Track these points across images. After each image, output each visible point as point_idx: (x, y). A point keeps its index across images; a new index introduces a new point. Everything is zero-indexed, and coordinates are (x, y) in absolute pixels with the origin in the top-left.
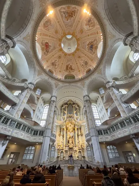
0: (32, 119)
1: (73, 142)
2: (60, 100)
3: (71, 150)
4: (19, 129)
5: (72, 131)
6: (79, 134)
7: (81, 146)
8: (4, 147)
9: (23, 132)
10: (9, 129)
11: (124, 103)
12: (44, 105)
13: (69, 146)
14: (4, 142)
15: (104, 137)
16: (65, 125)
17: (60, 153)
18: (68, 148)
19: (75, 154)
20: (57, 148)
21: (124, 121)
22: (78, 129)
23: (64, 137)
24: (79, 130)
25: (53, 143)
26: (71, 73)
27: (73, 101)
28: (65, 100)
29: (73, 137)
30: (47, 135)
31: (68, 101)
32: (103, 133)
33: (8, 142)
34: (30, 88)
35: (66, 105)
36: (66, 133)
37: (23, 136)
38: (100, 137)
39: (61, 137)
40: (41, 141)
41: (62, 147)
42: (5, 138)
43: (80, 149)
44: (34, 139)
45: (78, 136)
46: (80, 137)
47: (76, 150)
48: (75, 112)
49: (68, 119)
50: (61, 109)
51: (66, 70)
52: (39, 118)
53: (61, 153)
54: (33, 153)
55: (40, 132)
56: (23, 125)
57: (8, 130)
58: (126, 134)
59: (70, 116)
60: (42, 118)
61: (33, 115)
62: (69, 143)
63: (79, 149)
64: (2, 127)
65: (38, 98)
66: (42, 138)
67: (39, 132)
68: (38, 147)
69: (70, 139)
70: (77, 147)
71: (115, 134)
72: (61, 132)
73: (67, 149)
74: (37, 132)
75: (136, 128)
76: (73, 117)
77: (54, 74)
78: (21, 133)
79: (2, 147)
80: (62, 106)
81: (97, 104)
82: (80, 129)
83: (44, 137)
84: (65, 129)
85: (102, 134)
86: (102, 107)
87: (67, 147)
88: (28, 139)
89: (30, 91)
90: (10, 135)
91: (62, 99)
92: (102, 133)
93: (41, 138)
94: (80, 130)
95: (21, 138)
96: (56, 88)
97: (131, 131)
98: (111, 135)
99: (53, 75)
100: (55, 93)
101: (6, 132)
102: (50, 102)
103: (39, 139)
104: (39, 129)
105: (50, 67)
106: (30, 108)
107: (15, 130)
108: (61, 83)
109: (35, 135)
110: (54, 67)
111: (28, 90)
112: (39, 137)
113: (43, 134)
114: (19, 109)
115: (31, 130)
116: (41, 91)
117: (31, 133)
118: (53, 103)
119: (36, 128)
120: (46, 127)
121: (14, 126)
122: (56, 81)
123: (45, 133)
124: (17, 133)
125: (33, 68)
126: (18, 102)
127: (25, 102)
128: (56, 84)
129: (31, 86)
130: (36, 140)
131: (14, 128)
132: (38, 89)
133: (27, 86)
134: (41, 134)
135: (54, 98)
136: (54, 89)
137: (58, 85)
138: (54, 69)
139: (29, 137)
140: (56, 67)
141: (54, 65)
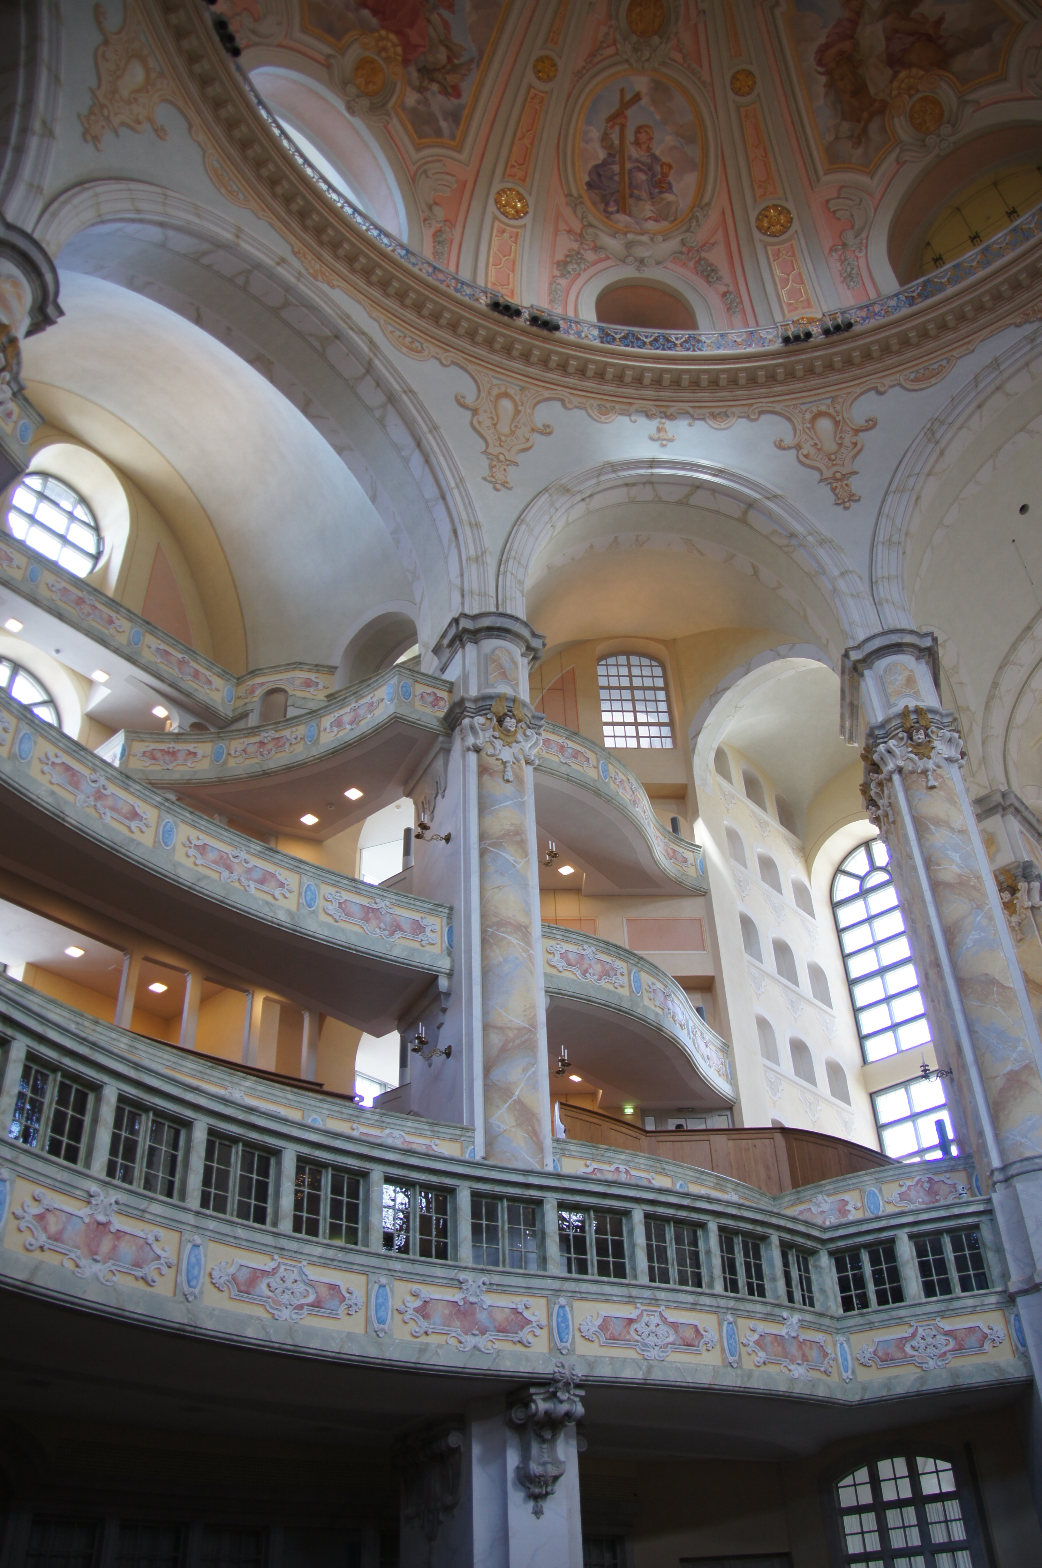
4: (618, 1271)
8: (564, 1514)
9: (693, 1307)
10: (504, 1301)
12: (806, 851)
14: (525, 1456)
37: (711, 1357)
40: (998, 1361)
42: (518, 1415)
44: (886, 1360)
52: (834, 1068)
54: (957, 1531)
55: (927, 1244)
56: (638, 1215)
57: (500, 1317)
60: (879, 1049)
64: (413, 1303)
65: (674, 795)
66: (992, 1321)
67: (906, 1250)
74: (884, 1252)
78: (674, 1326)
79: (538, 1513)
83: (1010, 1299)
90: (542, 1368)
93: (979, 1321)
95: (705, 1379)
96: (845, 499)
100: (863, 587)
101: (481, 1341)
102: (875, 767)
103: (960, 1348)
104: (891, 1209)
105: (590, 256)
106: (620, 965)
107: (576, 1304)
108: (887, 381)
109: (873, 1297)
110: (651, 225)
111: (471, 741)
112: (942, 1314)
113: (978, 1261)
114: (496, 1039)
115: (786, 1247)
116: (660, 683)
117: (797, 1295)
118: (921, 764)
119: (843, 1212)
120: (983, 1147)
121: (543, 1261)
122: (787, 403)
123: (999, 1250)
124: (616, 1328)
125: (378, 413)
126: (436, 949)
127: (521, 919)
128: (813, 451)
129: (487, 662)
130: (907, 1360)
131: (557, 1285)
132: (601, 670)
133: (438, 699)
134: (954, 1275)
135: (900, 679)
136: (823, 542)
137: (847, 441)
138: (673, 244)
139: (793, 1350)
140: (669, 197)
141: (627, 191)
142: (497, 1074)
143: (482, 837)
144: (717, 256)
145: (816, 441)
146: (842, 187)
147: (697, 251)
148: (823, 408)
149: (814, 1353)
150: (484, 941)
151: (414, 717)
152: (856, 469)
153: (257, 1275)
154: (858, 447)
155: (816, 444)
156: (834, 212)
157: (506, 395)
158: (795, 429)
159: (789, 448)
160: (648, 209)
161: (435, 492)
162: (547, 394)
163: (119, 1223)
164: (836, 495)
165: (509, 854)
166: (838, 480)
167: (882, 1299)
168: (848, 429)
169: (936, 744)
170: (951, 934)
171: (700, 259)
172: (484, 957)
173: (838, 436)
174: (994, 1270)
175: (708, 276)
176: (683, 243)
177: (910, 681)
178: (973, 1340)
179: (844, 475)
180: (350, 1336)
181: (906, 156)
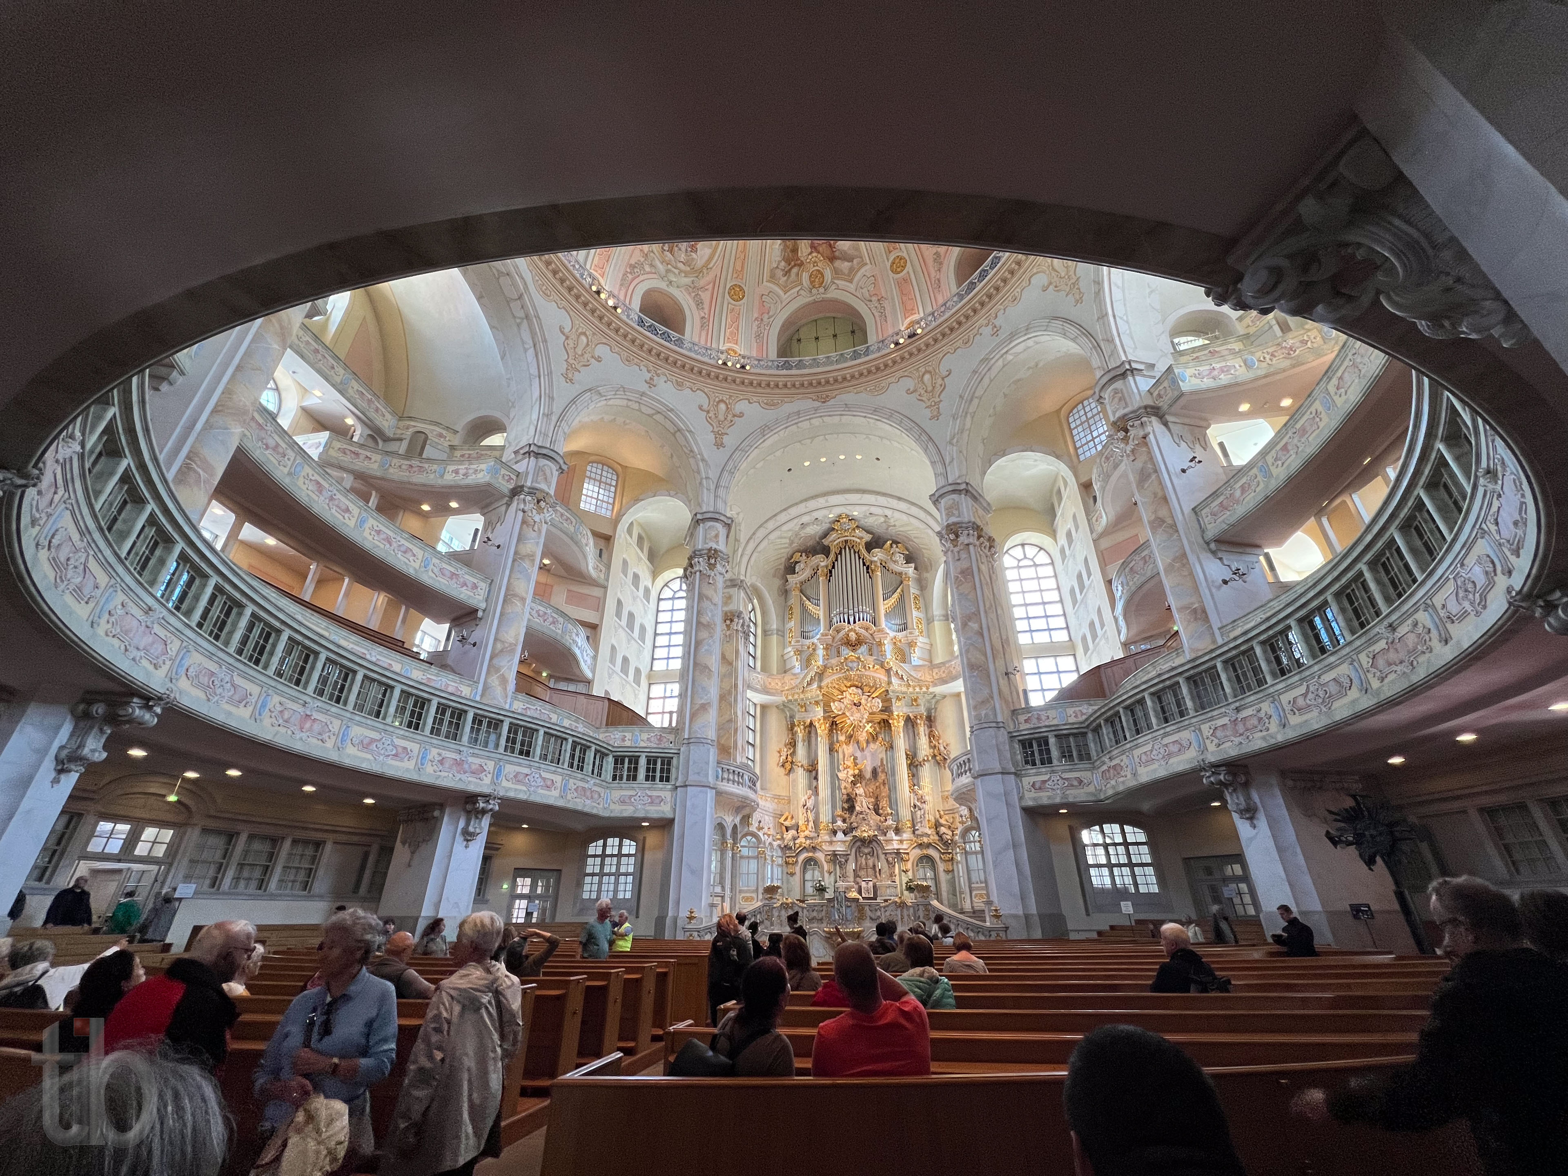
0: (589, 682)
1: (884, 803)
2: (761, 534)
3: (866, 851)
4: (528, 754)
5: (873, 738)
6: (924, 749)
7: (937, 825)
8: (478, 847)
9: (554, 772)
10: (477, 761)
11: (1213, 546)
12: (655, 575)
13: (852, 829)
14: (468, 824)
15: (1055, 777)
16: (817, 703)
17: (798, 869)
18: (849, 838)
19: (892, 875)
20: (775, 844)
21: (1181, 680)
22: (910, 722)
23: (816, 778)
24: (922, 729)
25: (746, 819)
26: (833, 294)
27: (870, 522)
28: (805, 519)
29: (882, 777)
30: (692, 778)
31: (826, 526)
32: (1055, 753)
33: (486, 821)
34: (532, 491)
35: (821, 561)
36: (831, 750)
37: (555, 793)
38: (1034, 776)
39: (800, 775)
40: (664, 810)
41: (807, 833)
42: (469, 807)
43: (929, 845)
44: (623, 802)
45: (914, 764)
46: (926, 772)
47: (898, 853)
48: (883, 607)
49: (834, 661)
50: (785, 592)
51: (787, 273)
52: (638, 671)
53: (804, 870)
54: (631, 869)
55: (652, 761)
56: (541, 733)
57: (474, 767)
58: (1181, 763)
59: (853, 636)
60: (659, 666)
61: (595, 658)
62: (851, 809)
63: (920, 846)
64: (438, 758)
65: (605, 540)
66: (667, 795)
67: (643, 762)
68: (652, 839)
69: (860, 790)
70: (907, 835)
71: (1125, 760)
72: (793, 744)
73: (840, 844)
74: (635, 760)
75: (1241, 728)
76: (876, 647)
77: (692, 332)
78: (544, 779)
79: (466, 847)
80: (791, 568)
81: (1053, 534)
82: (930, 720)
83: (677, 788)
84: (822, 729)
85: (1047, 760)
86: (1086, 560)
87: (840, 835)
88: (588, 802)
89: (540, 510)
90: (486, 790)
91: (783, 517)
92: (1048, 751)
93: (662, 794)
94: (930, 727)
95: (551, 802)
96: (719, 445)
97: (1211, 747)
98: (1105, 767)
99: (679, 342)
100: (712, 487)
101: (464, 777)
102: (691, 566)
103: (652, 803)
104: (643, 744)
105: (647, 268)
106: (561, 620)
107: (507, 766)
108: (755, 399)
109: (625, 777)
110: (680, 265)
111: (522, 506)
112: (649, 789)
113: (669, 771)
114: (499, 646)
115: (597, 751)
116: (614, 483)
117: (596, 771)
118: (709, 572)
119: (623, 740)
120: (683, 729)
121: (497, 746)
122: (711, 390)
123: (678, 768)
124: (521, 777)
125: (518, 321)
126: (481, 598)
127: (524, 595)
128: (713, 416)
129: (539, 470)
130: (632, 804)
131: (501, 757)
132: (589, 468)
133: (511, 479)
134: (658, 774)
135: (713, 533)
136: (703, 460)
137: (729, 418)
138: (687, 281)
139: (588, 793)
142: (495, 661)
143: (516, 553)
144: (705, 296)
146: (771, 292)
147: (698, 290)
148: (725, 398)
149: (596, 796)
150: (504, 601)
151: (497, 485)
152: (728, 433)
153: (373, 740)
154: (732, 423)
155: (716, 414)
156: (763, 302)
157: (584, 334)
158: (710, 403)
159: (704, 410)
161: (536, 373)
162: (604, 341)
163: (315, 715)
164: (716, 440)
165: (526, 564)
166: (719, 434)
167: (628, 779)
168: (732, 413)
169: (718, 565)
170: (698, 643)
171: (698, 294)
172: (503, 607)
173: (726, 414)
174: (673, 776)
175: (699, 305)
176: (693, 282)
177: (717, 536)
178: (657, 801)
179: (722, 433)
180: (408, 770)
181: (802, 292)
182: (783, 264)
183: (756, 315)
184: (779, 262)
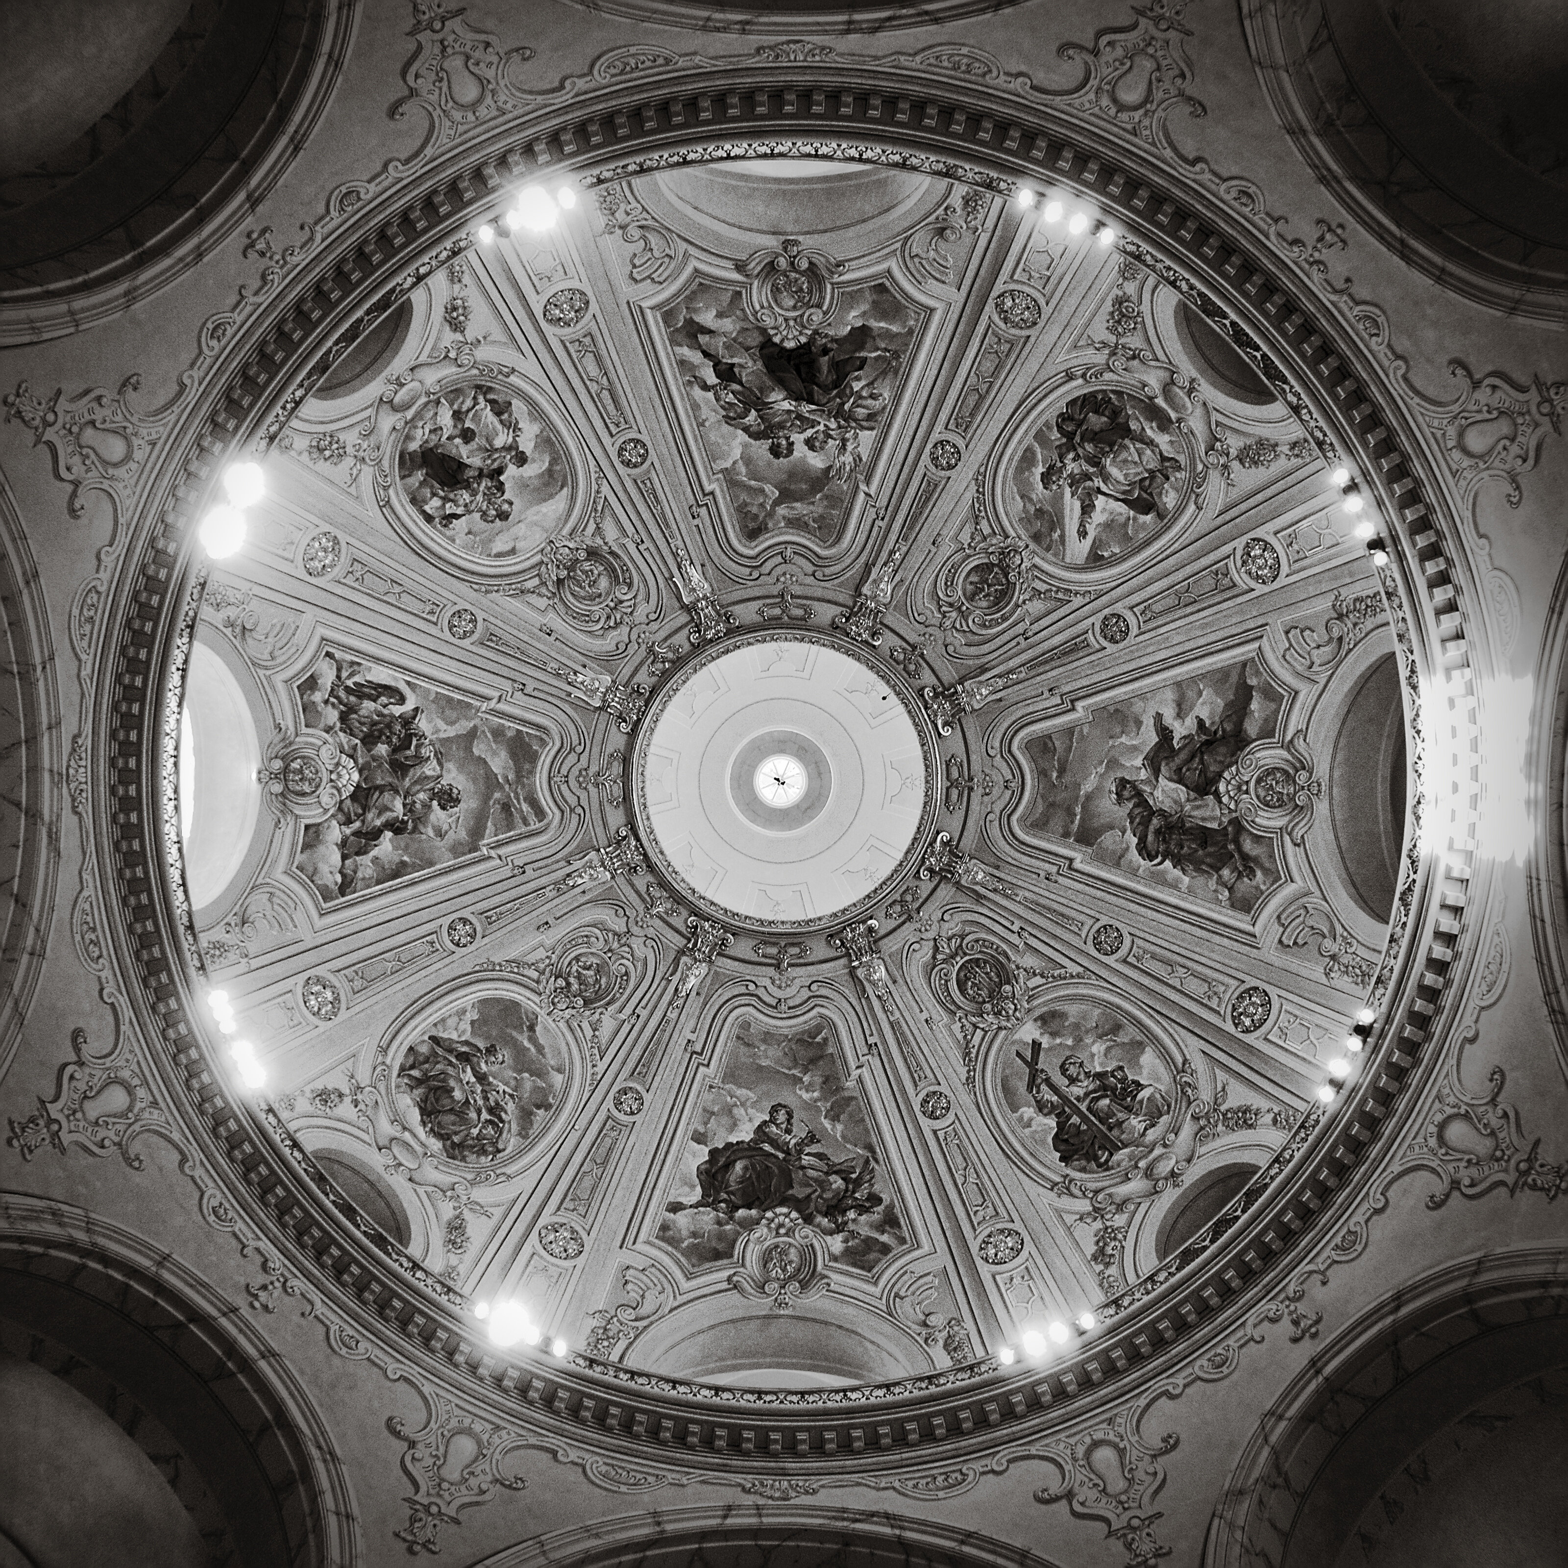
26: (1316, 748)
77: (1260, 1154)
105: (1120, 1220)
122: (1401, 1153)
128: (1474, 1171)
138: (1187, 1129)
140: (1144, 1094)
141: (1103, 1128)
144: (1237, 1096)
145: (1467, 1157)
146: (1279, 917)
147: (1215, 1110)
148: (1439, 1118)
152: (1532, 1138)
154: (1512, 1115)
155: (1469, 1161)
156: (1295, 943)
157: (1096, 1444)
158: (1433, 1171)
159: (1447, 1196)
160: (1136, 1123)
162: (1143, 1401)
164: (1542, 1189)
166: (1527, 1172)
168: (1482, 1109)
171: (1224, 1115)
173: (1481, 1127)
175: (1245, 1122)
176: (1196, 1118)
179: (1528, 1160)
181: (1298, 833)
182: (1226, 872)
183: (1318, 974)
184: (1221, 882)
